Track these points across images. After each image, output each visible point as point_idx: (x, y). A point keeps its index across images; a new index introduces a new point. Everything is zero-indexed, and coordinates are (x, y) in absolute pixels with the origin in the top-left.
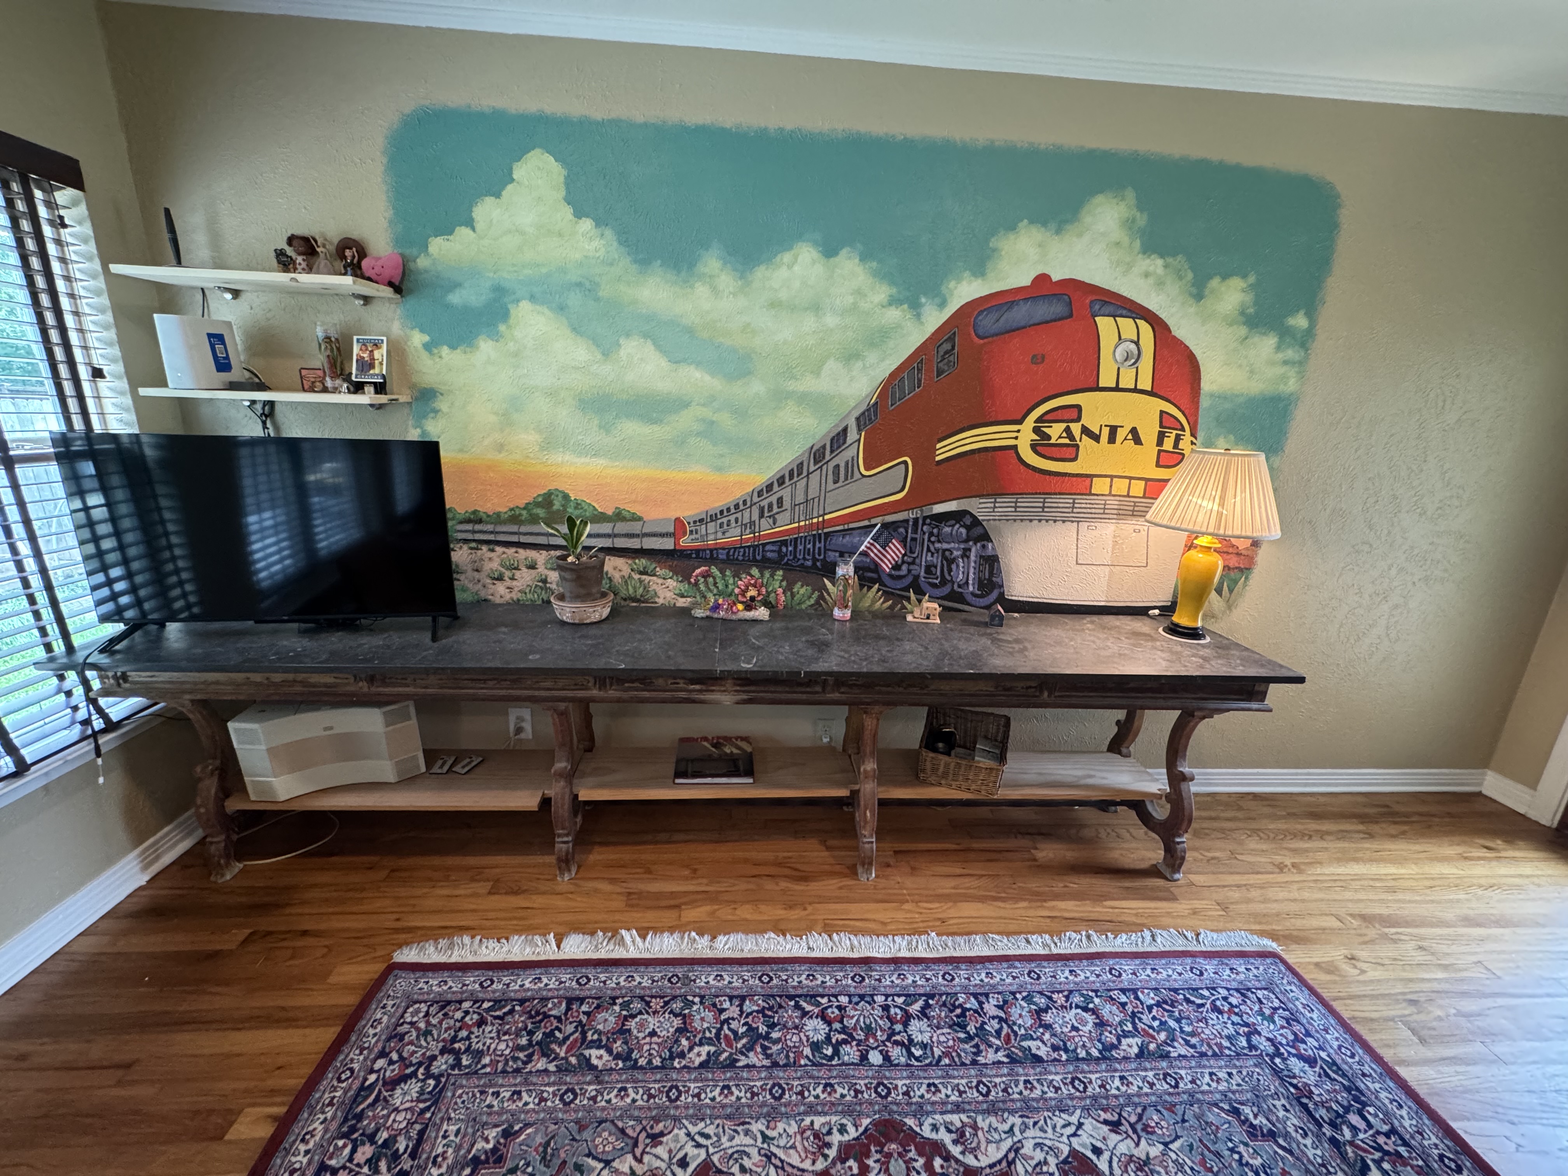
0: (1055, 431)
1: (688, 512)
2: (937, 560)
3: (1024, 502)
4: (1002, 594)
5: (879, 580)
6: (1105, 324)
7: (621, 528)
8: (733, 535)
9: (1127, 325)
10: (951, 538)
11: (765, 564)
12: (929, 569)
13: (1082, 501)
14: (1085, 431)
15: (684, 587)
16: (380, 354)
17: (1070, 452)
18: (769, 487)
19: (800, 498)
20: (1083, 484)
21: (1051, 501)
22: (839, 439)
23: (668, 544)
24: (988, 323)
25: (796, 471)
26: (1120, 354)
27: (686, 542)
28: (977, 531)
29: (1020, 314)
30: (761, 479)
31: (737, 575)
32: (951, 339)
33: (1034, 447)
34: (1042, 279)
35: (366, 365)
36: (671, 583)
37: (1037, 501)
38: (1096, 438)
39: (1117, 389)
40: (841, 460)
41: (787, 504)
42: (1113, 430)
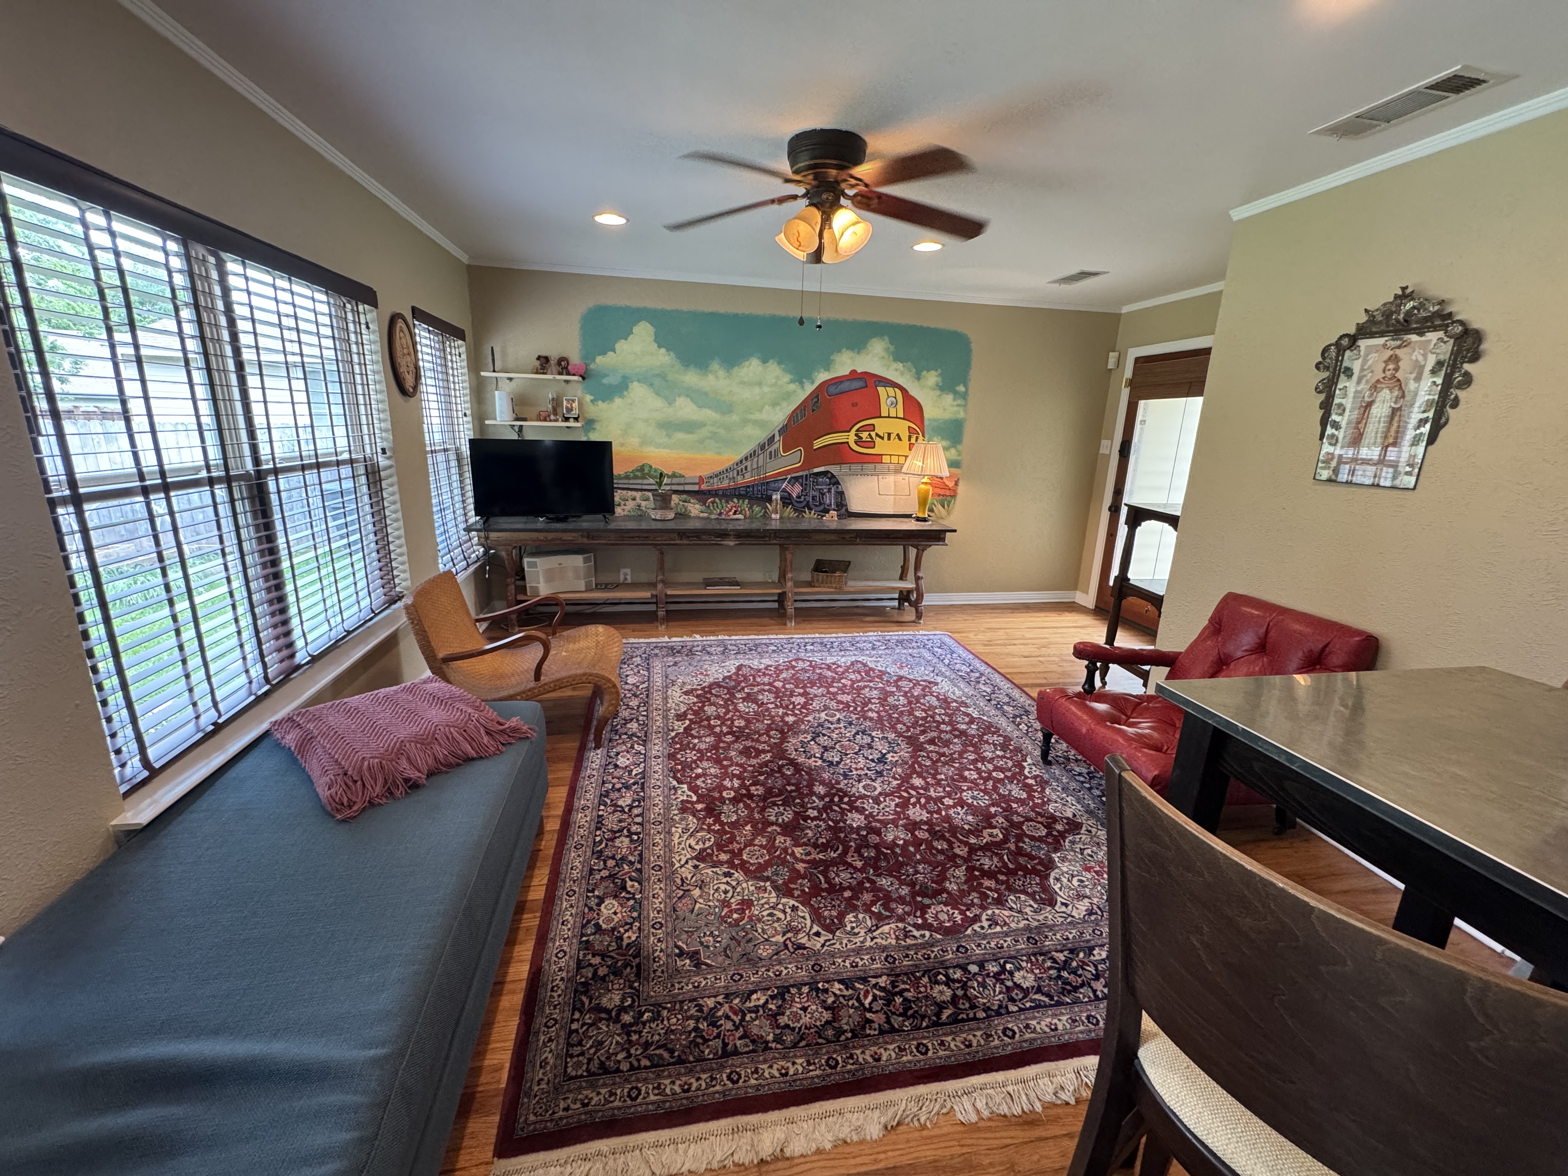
0: (864, 435)
1: (705, 473)
2: (817, 494)
3: (854, 467)
4: (847, 510)
5: (791, 503)
6: (881, 389)
7: (675, 480)
8: (725, 484)
9: (890, 390)
10: (823, 484)
11: (740, 497)
12: (814, 498)
13: (878, 466)
14: (877, 435)
15: (703, 508)
16: (575, 405)
17: (871, 444)
18: (741, 461)
19: (755, 466)
20: (877, 459)
21: (865, 466)
22: (771, 440)
23: (696, 488)
24: (832, 390)
25: (753, 454)
26: (889, 402)
27: (704, 487)
28: (833, 480)
29: (845, 386)
30: (738, 458)
31: (727, 502)
32: (817, 397)
33: (856, 442)
34: (854, 372)
35: (570, 410)
36: (697, 506)
37: (859, 466)
38: (882, 438)
39: (889, 417)
40: (772, 449)
41: (749, 469)
42: (889, 435)
